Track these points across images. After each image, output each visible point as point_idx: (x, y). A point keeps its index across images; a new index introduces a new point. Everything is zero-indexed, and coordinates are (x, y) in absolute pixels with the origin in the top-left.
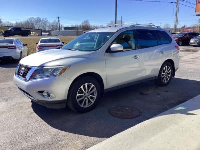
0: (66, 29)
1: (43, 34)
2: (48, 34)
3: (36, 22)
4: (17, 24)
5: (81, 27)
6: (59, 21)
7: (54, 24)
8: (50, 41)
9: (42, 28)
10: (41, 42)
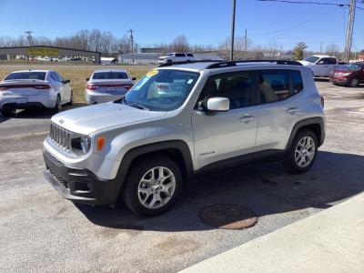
0: (143, 50)
1: (102, 59)
2: (112, 59)
3: (92, 37)
4: (57, 39)
5: (171, 46)
6: (132, 37)
7: (124, 41)
8: (111, 75)
9: (101, 49)
10: (94, 78)
